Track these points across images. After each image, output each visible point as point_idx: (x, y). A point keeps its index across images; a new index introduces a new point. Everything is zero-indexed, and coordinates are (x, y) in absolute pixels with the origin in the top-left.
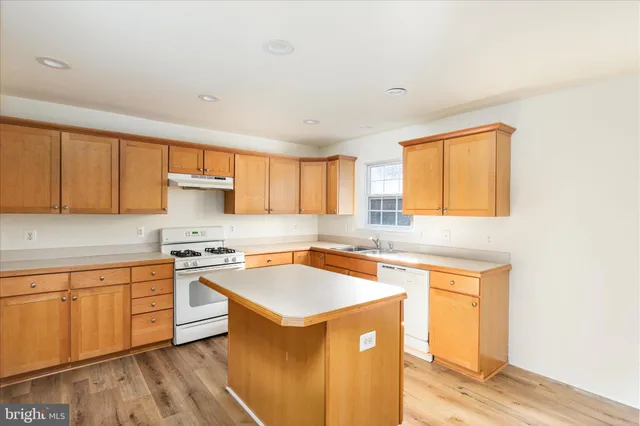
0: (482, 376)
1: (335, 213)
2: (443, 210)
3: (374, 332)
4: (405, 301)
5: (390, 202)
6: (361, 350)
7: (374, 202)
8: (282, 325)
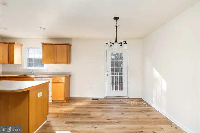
0: (65, 101)
1: (13, 63)
2: (55, 62)
3: (42, 92)
4: (49, 84)
5: (36, 60)
6: (39, 97)
7: (30, 60)
8: (15, 92)
